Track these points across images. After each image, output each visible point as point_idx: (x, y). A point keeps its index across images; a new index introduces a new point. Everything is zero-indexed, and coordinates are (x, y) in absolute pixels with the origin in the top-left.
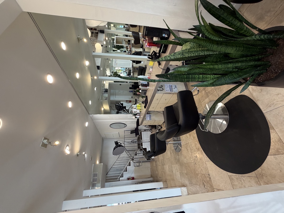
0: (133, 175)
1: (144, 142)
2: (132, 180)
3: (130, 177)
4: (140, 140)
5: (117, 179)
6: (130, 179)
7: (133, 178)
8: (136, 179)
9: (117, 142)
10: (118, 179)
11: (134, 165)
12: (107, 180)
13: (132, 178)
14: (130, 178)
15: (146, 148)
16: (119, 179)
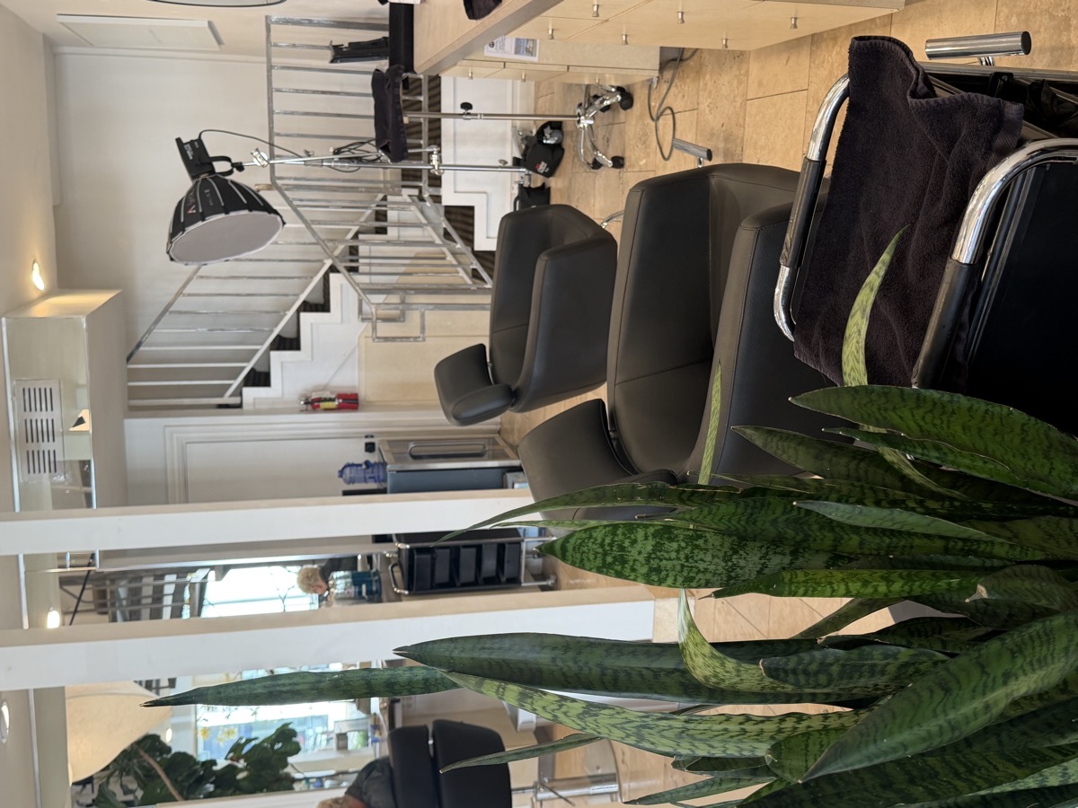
0: (348, 379)
1: (455, 167)
2: (340, 408)
3: (325, 388)
4: (420, 146)
5: (222, 396)
6: (324, 405)
7: (350, 402)
8: (371, 406)
9: (198, 145)
10: (232, 395)
11: (360, 311)
12: (134, 393)
13: (339, 396)
14: (327, 395)
15: (471, 209)
16: (239, 393)
